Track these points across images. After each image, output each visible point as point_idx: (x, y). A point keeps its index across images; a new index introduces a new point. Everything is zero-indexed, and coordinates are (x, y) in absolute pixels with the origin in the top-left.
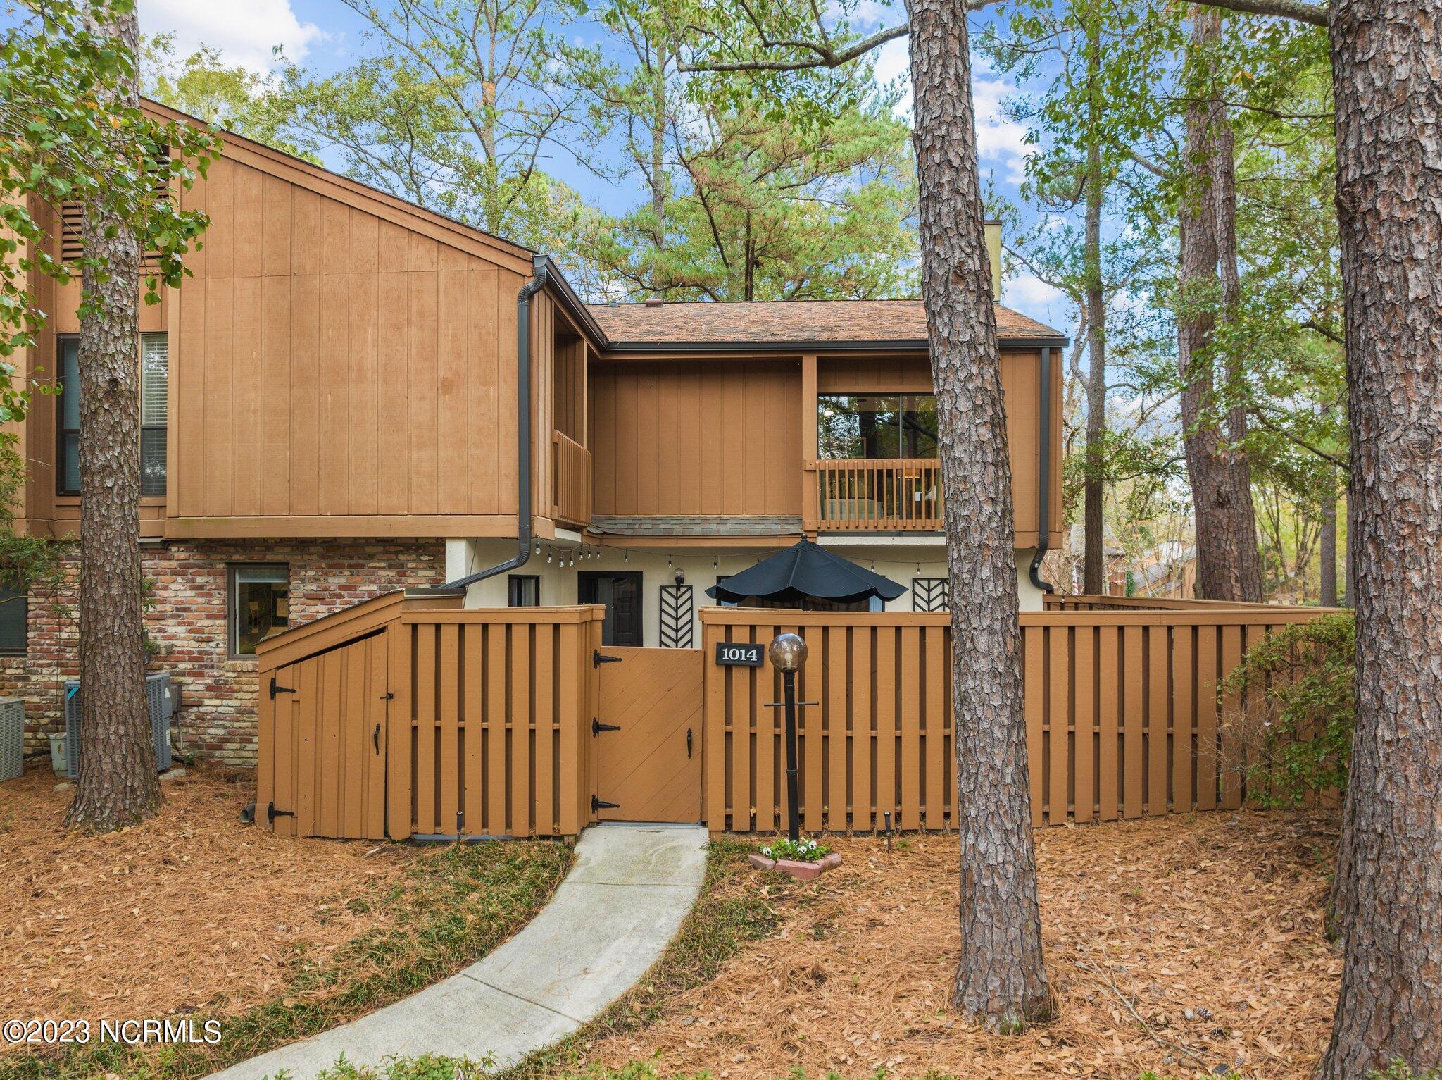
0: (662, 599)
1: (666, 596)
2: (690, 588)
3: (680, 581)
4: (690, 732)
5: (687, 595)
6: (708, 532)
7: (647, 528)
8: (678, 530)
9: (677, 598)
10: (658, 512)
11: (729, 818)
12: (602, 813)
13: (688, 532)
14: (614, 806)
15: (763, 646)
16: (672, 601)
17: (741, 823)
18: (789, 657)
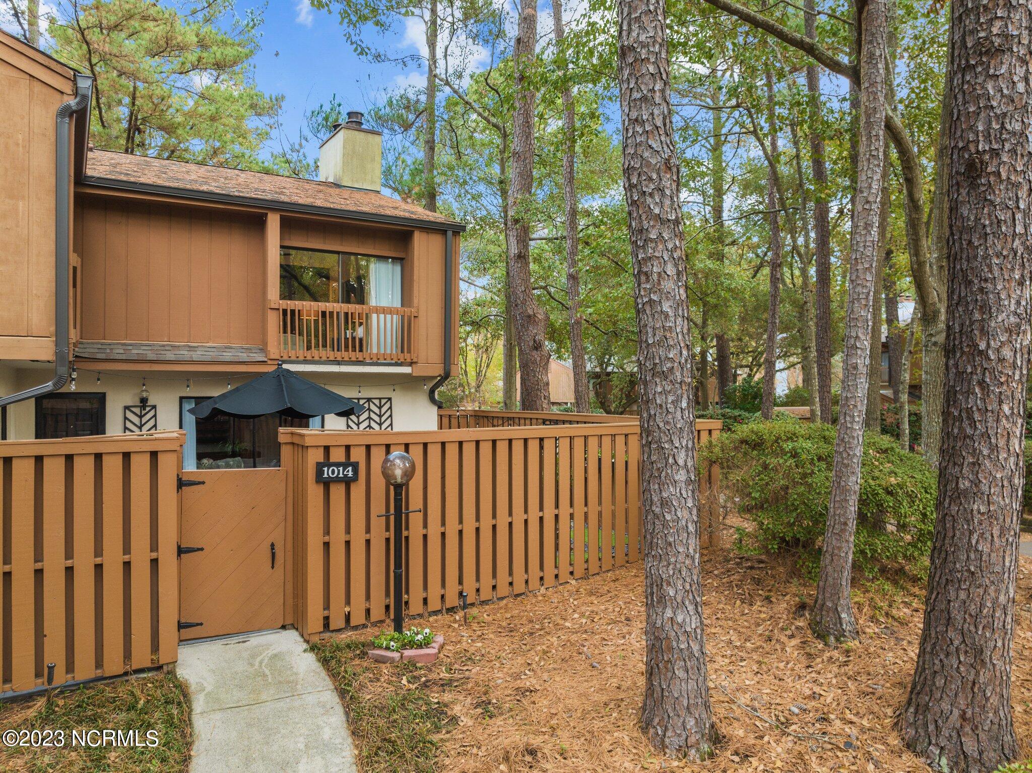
0: (126, 418)
1: (129, 415)
2: (154, 407)
3: (144, 401)
4: (273, 545)
5: (152, 413)
6: (181, 358)
7: (118, 353)
8: (151, 356)
9: (141, 417)
10: (126, 338)
11: (327, 619)
12: (187, 633)
13: (162, 358)
14: (198, 624)
15: (358, 463)
16: (136, 420)
17: (337, 622)
18: (398, 473)
